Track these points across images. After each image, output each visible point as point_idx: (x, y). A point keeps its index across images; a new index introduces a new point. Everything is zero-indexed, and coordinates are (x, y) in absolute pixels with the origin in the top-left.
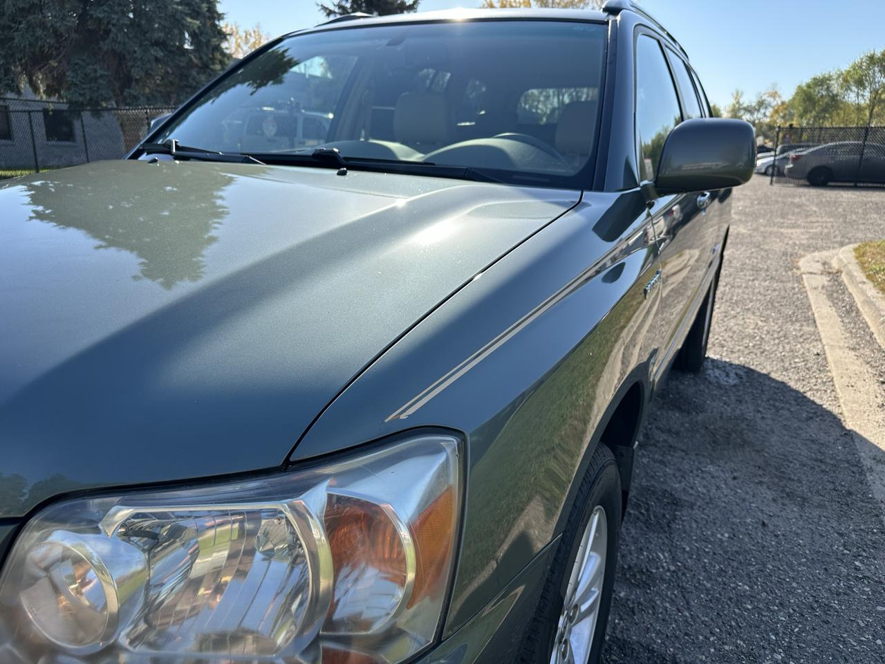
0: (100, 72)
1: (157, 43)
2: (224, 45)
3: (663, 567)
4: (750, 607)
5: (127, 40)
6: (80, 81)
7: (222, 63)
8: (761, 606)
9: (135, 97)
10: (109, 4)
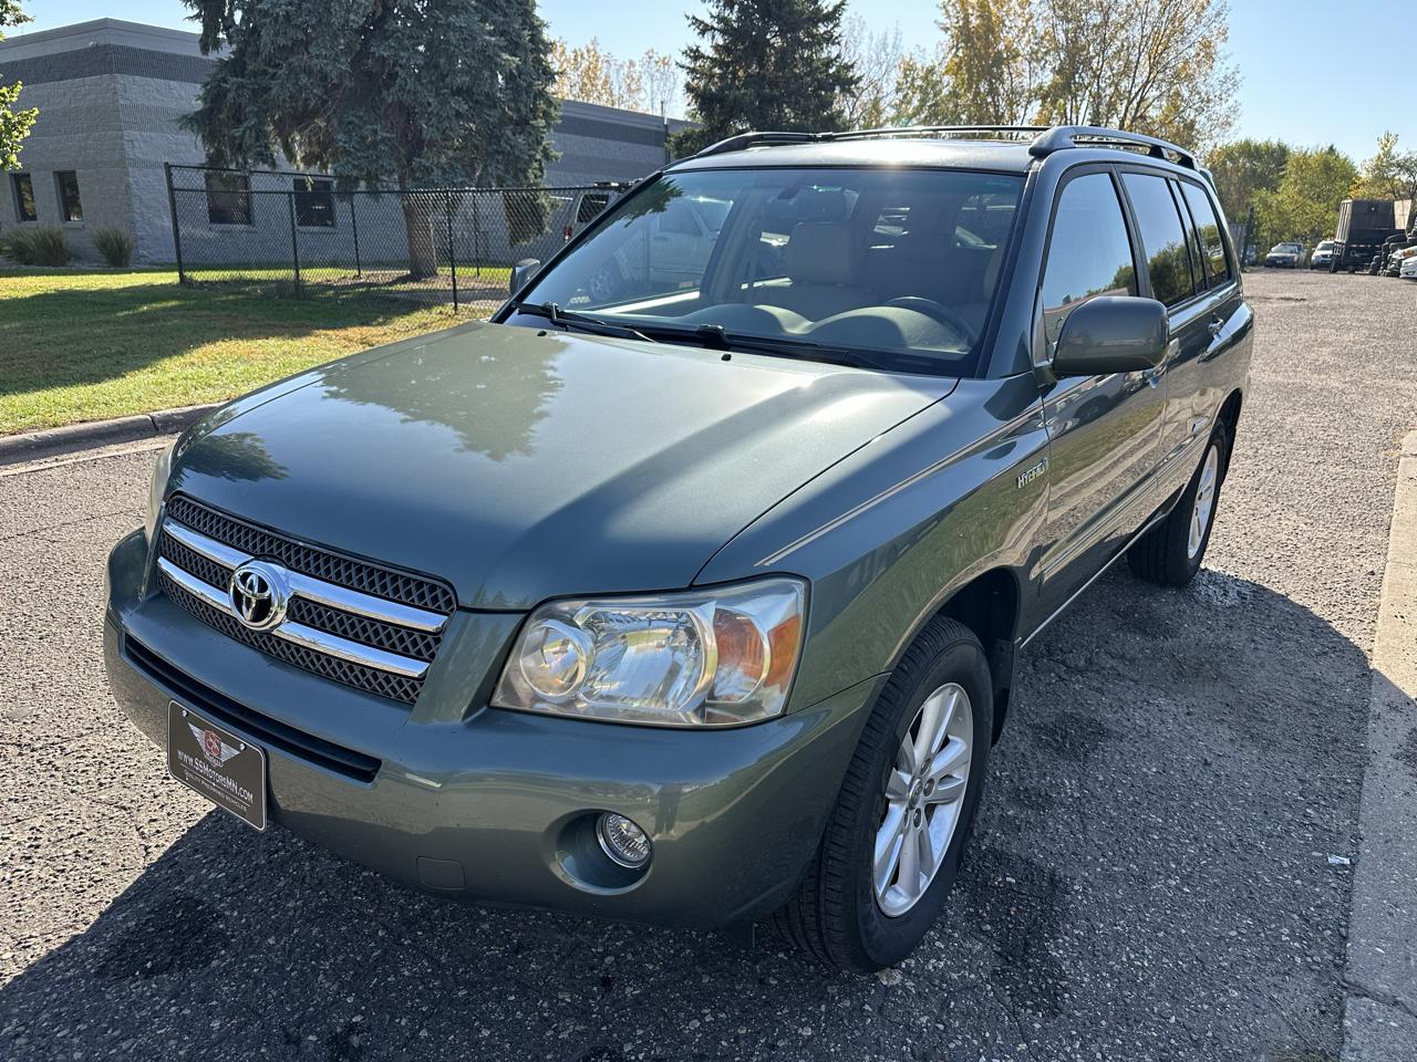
0: (382, 134)
1: (458, 92)
2: (551, 89)
3: (1066, 793)
4: (1156, 837)
5: (419, 88)
6: (353, 147)
7: (546, 115)
8: (1170, 838)
9: (427, 168)
10: (398, 37)
